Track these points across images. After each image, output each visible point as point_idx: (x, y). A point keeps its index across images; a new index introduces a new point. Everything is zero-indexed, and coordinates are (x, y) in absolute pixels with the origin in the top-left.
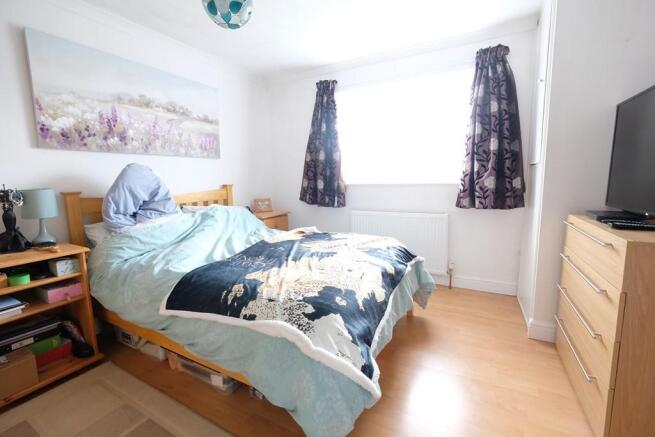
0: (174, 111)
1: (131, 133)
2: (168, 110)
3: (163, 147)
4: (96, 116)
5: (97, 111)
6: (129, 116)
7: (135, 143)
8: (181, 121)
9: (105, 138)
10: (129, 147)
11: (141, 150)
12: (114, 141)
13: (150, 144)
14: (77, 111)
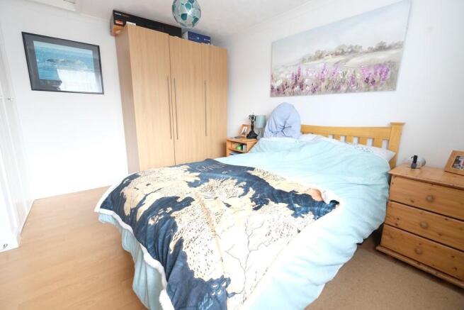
0: (343, 53)
1: (306, 81)
2: (337, 54)
3: (326, 88)
4: (291, 76)
5: (291, 73)
6: (307, 70)
7: (308, 88)
8: (347, 61)
9: (293, 88)
10: (304, 91)
11: (311, 92)
12: (297, 88)
13: (317, 87)
14: (282, 75)
